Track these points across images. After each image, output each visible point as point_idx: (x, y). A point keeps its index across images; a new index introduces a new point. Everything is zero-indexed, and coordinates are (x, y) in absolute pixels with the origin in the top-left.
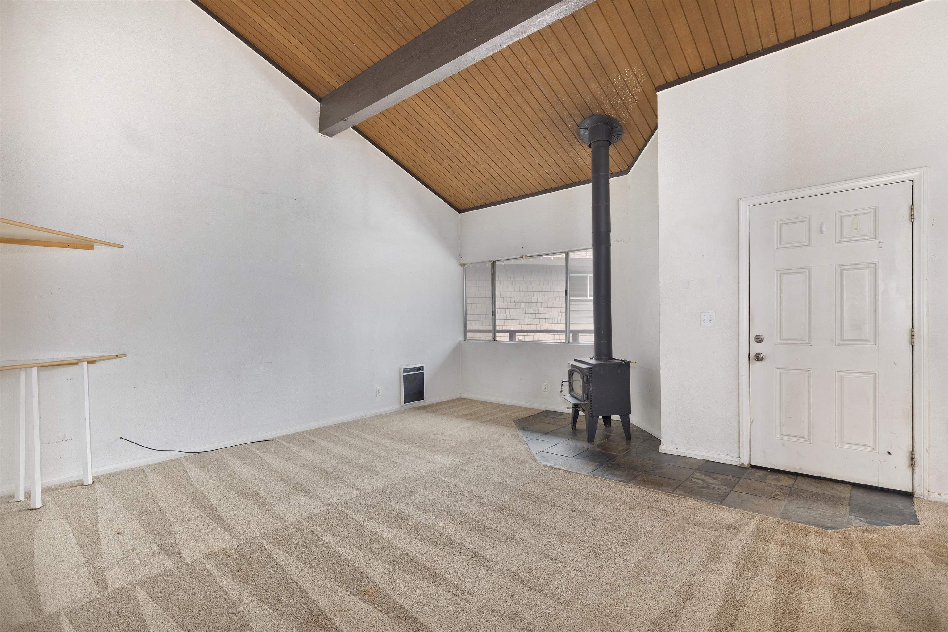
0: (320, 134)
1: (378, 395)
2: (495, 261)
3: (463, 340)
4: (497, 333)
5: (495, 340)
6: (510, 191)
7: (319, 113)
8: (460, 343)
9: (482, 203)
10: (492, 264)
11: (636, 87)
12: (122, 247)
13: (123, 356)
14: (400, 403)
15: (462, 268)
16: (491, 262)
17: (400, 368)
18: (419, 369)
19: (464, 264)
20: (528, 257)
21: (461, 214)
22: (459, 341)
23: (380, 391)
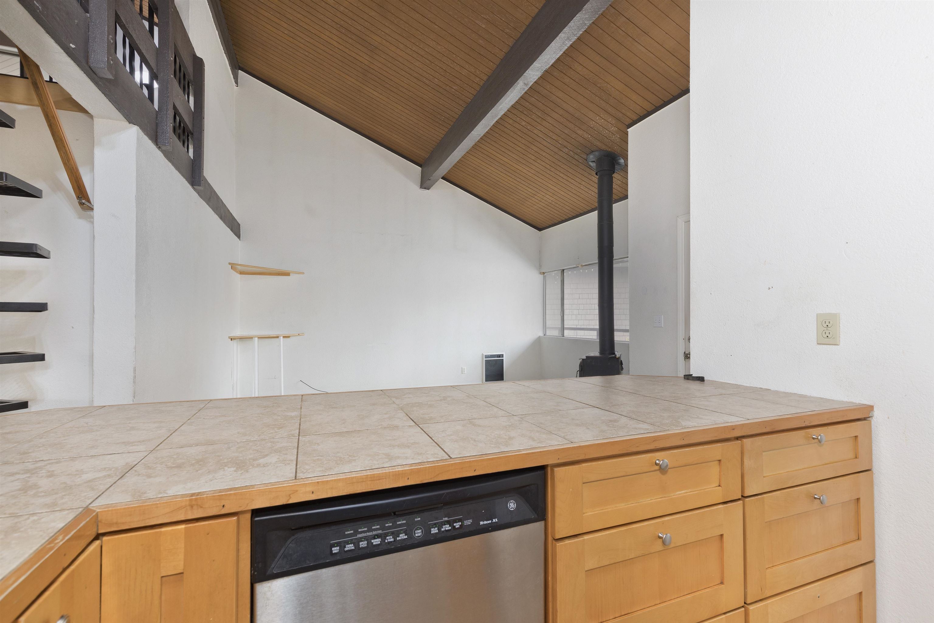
0: (421, 189)
1: (463, 372)
2: (563, 270)
3: (543, 335)
4: (565, 330)
7: (420, 175)
8: (539, 337)
11: (612, 127)
12: (303, 273)
13: (302, 335)
14: (482, 381)
15: (543, 276)
16: (561, 271)
17: (482, 354)
18: (499, 356)
19: (544, 273)
20: (583, 266)
21: (541, 232)
22: (539, 336)
23: (465, 370)
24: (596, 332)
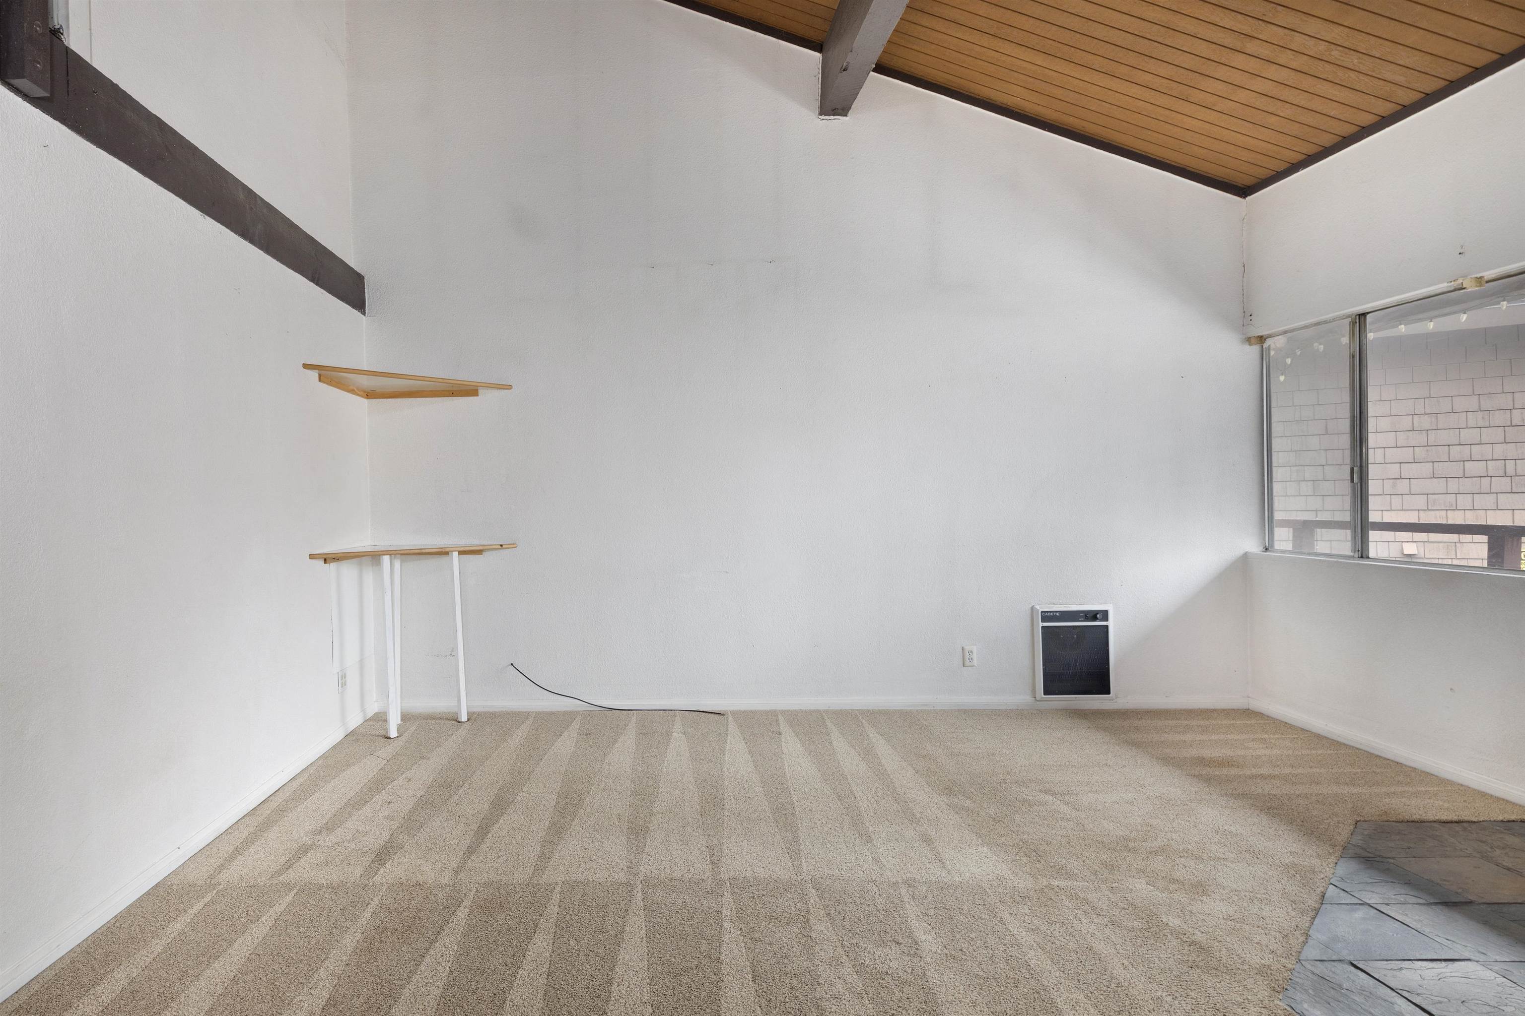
0: (823, 117)
1: (967, 663)
2: (1363, 316)
3: (1261, 548)
4: (1371, 532)
5: (1363, 554)
6: (1400, 79)
7: (820, 75)
8: (1245, 558)
9: (1311, 149)
10: (1353, 323)
12: (506, 388)
13: (512, 546)
14: (1034, 691)
15: (1256, 349)
16: (1350, 319)
17: (1032, 608)
18: (1093, 615)
19: (1261, 337)
20: (1487, 282)
21: (1249, 198)
22: (1242, 552)
23: (975, 656)
24: (1487, 537)
